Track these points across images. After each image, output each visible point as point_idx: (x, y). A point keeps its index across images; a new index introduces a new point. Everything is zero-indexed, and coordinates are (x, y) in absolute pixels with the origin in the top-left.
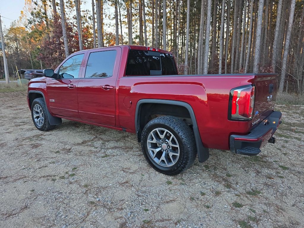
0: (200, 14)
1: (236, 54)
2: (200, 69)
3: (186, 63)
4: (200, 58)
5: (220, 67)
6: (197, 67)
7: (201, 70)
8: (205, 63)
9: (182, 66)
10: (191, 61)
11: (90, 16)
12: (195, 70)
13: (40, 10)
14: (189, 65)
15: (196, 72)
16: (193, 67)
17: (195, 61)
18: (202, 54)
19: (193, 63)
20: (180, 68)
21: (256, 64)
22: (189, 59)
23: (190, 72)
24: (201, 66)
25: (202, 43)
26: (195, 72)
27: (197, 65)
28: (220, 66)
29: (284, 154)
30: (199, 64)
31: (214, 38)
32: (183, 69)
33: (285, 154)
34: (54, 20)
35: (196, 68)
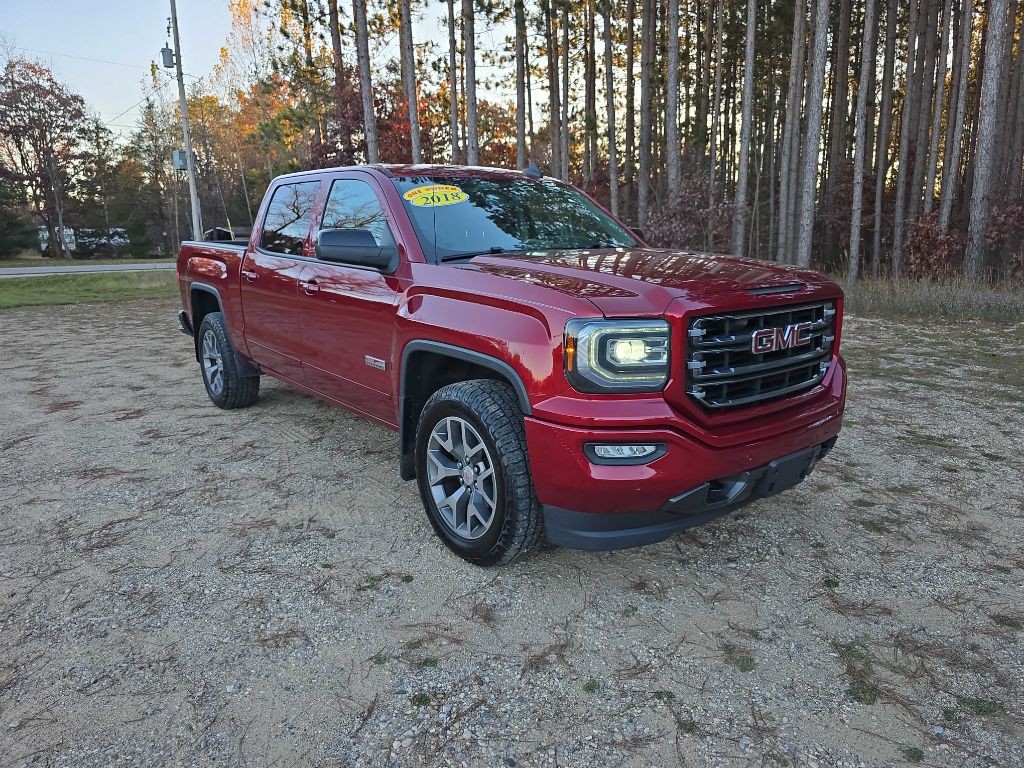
0: (792, 33)
1: (914, 160)
2: (787, 214)
3: (741, 198)
4: (789, 180)
5: (855, 207)
6: (777, 208)
7: (791, 218)
8: (805, 197)
9: (729, 209)
10: (757, 191)
11: (436, 59)
12: (769, 219)
13: (296, 52)
14: (750, 203)
15: (772, 224)
16: (764, 210)
17: (772, 188)
18: (794, 166)
19: (764, 196)
20: (720, 213)
21: (980, 196)
22: (750, 184)
23: (755, 225)
24: (792, 207)
25: (796, 129)
26: (768, 224)
27: (777, 202)
28: (857, 205)
29: (1004, 433)
30: (783, 199)
31: (839, 106)
32: (731, 217)
33: (1006, 434)
34: (336, 79)
35: (772, 211)
